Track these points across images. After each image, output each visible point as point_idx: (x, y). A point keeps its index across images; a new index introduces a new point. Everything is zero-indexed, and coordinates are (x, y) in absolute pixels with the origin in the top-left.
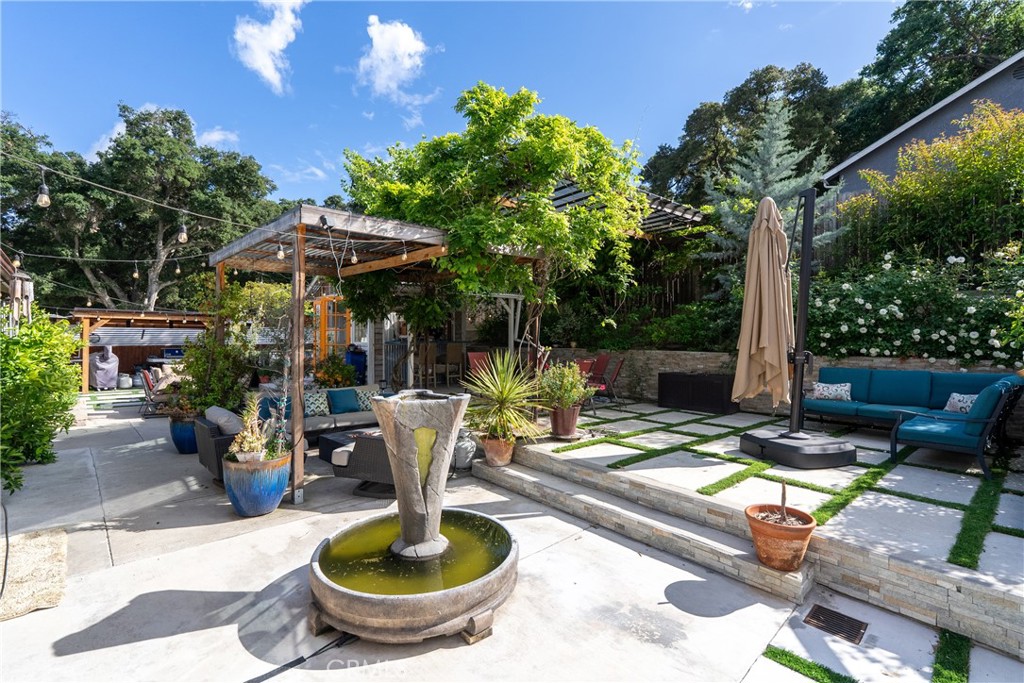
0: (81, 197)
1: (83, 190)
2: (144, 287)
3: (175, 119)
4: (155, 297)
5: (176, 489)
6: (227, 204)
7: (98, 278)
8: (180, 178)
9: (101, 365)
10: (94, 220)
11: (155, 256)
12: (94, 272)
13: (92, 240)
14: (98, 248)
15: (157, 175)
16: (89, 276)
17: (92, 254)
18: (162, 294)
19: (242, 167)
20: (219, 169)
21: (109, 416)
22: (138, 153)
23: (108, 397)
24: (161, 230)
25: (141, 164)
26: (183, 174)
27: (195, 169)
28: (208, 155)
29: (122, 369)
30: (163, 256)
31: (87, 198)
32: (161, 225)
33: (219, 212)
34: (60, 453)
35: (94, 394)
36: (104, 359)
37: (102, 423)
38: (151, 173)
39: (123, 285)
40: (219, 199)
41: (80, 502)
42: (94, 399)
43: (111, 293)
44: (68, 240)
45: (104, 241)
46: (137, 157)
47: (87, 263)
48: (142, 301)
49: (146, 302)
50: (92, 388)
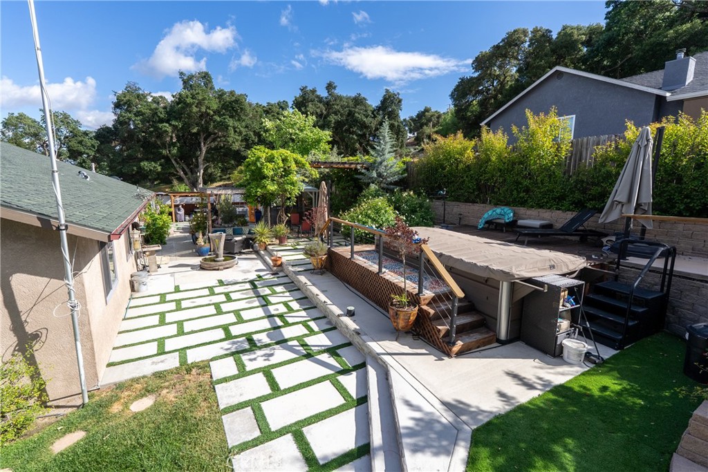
0: (167, 125)
1: (168, 121)
2: (197, 166)
3: (205, 77)
4: (202, 171)
5: (191, 251)
6: (231, 122)
7: (178, 163)
8: (208, 110)
9: (179, 212)
10: (174, 135)
11: (201, 150)
12: (175, 160)
13: (174, 145)
14: (176, 148)
15: (198, 109)
16: (174, 162)
17: (175, 151)
18: (205, 170)
19: (237, 101)
20: (226, 102)
21: (181, 232)
22: (189, 100)
23: (182, 225)
24: (202, 137)
25: (190, 105)
26: (209, 108)
27: (215, 105)
28: (221, 95)
29: (185, 214)
30: (204, 150)
31: (170, 125)
32: (202, 134)
33: (227, 127)
34: (167, 242)
35: (177, 223)
36: (179, 210)
37: (178, 234)
38: (195, 109)
39: (188, 165)
40: (227, 120)
41: (172, 252)
42: (177, 225)
43: (184, 170)
44: (164, 146)
45: (178, 144)
46: (188, 102)
47: (173, 156)
48: (197, 173)
49: (198, 174)
50: (176, 221)
